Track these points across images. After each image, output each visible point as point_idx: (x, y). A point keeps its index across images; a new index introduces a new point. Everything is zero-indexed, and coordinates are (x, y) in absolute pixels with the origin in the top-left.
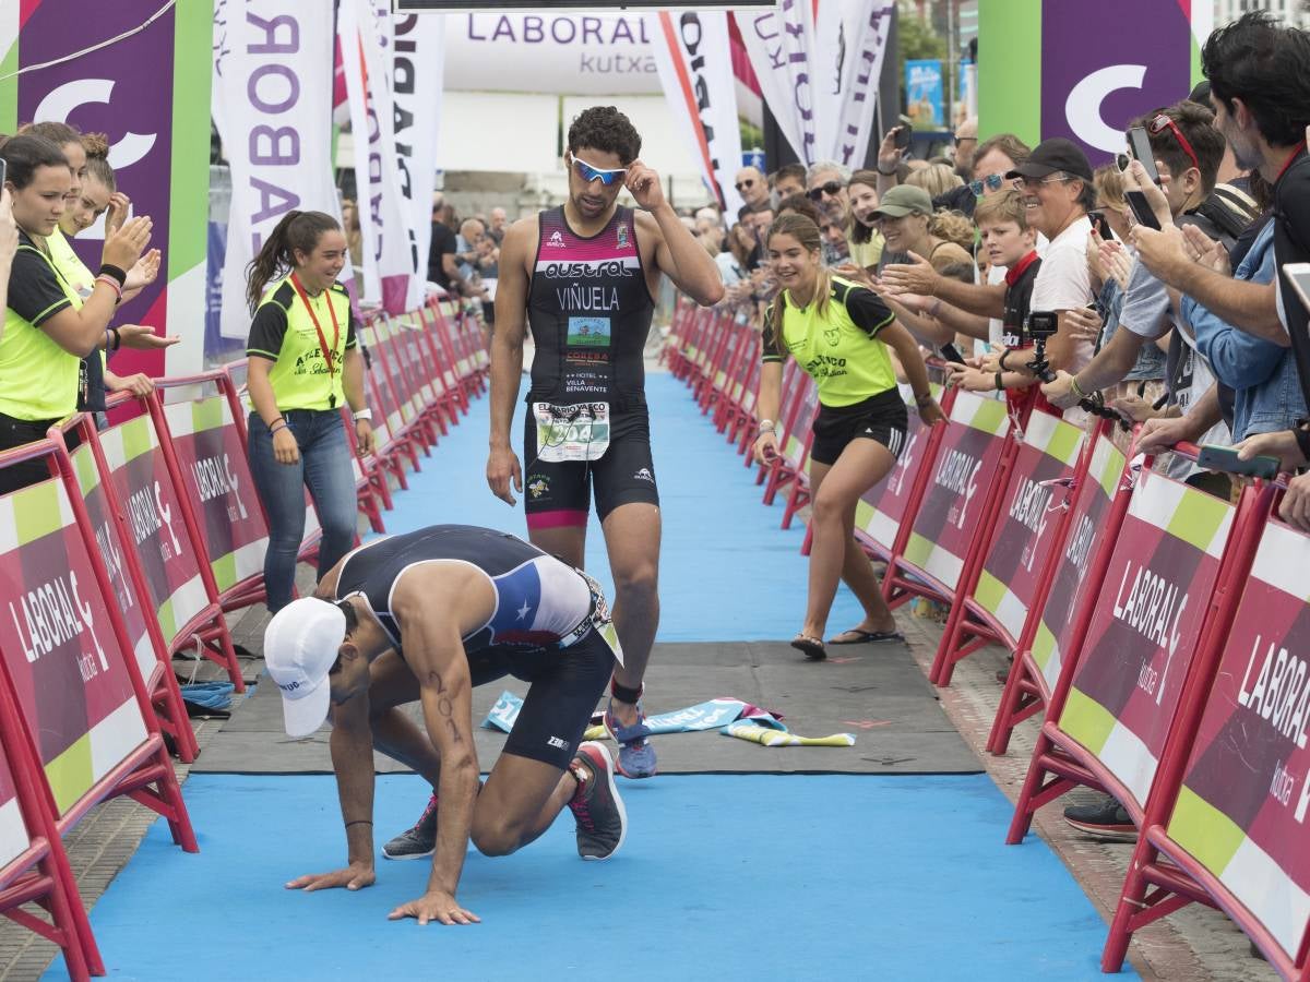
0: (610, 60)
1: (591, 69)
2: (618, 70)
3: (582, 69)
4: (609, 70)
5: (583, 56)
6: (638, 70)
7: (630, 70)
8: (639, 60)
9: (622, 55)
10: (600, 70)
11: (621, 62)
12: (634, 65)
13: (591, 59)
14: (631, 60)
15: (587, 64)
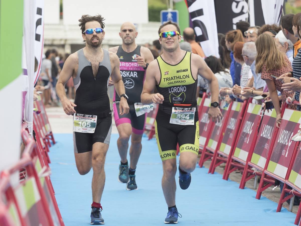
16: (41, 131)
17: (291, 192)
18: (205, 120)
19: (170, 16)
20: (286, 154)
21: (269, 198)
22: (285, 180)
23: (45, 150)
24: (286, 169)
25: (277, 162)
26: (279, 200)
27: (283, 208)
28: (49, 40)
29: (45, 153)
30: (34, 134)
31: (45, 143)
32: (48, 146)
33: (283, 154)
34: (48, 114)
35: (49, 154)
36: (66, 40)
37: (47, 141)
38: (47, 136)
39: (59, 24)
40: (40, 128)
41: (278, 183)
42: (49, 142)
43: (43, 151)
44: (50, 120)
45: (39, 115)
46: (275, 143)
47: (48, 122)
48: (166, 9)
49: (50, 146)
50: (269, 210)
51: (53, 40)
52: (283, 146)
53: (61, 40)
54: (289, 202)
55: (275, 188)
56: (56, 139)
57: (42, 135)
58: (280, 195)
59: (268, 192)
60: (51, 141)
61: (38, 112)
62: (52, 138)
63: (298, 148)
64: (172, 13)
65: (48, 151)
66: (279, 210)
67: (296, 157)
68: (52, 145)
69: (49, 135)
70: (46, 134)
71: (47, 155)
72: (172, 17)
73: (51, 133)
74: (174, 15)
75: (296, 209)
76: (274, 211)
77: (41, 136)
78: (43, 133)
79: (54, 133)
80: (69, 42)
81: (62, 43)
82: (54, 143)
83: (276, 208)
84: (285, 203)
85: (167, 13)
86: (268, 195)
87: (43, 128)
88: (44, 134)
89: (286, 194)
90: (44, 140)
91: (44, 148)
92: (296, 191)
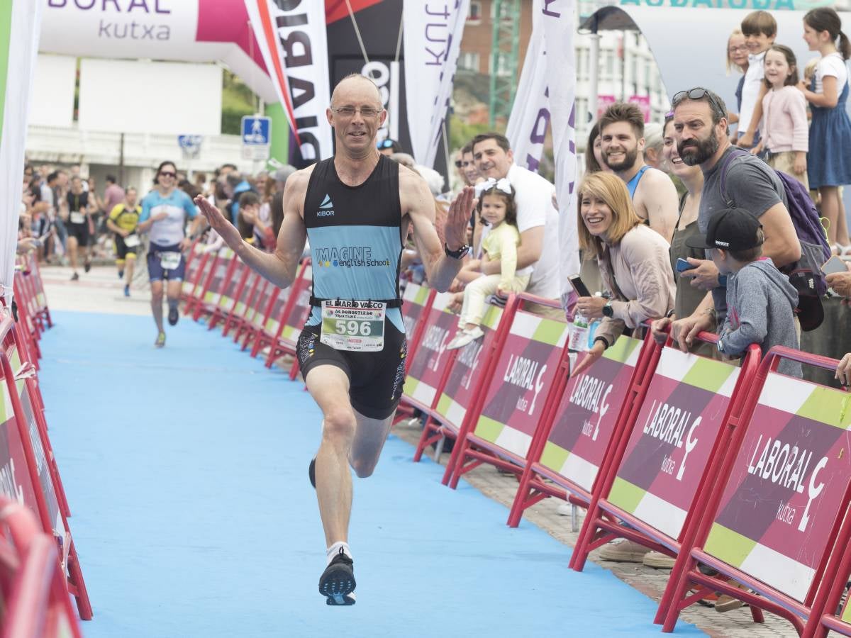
0: (126, 27)
1: (108, 35)
2: (133, 36)
3: (100, 34)
4: (124, 36)
5: (101, 22)
6: (151, 37)
7: (144, 37)
8: (152, 27)
9: (137, 23)
10: (116, 35)
11: (136, 29)
12: (148, 32)
13: (109, 25)
14: (145, 27)
15: (105, 29)
16: (29, 305)
17: (440, 431)
18: (304, 301)
19: (257, 125)
20: (435, 366)
21: (403, 439)
22: (430, 410)
23: (33, 337)
24: (433, 391)
25: (420, 379)
26: (418, 442)
27: (424, 456)
28: (54, 154)
29: (32, 342)
30: (14, 307)
31: (35, 325)
32: (40, 330)
33: (430, 366)
34: (43, 276)
35: (41, 344)
36: (82, 156)
37: (38, 321)
38: (39, 314)
39: (74, 129)
40: (29, 299)
41: (418, 413)
42: (41, 325)
43: (30, 338)
44: (46, 287)
45: (28, 277)
46: (419, 346)
47: (41, 290)
48: (252, 114)
49: (43, 330)
50: (400, 458)
51: (61, 155)
52: (431, 354)
53: (74, 155)
54: (434, 445)
55: (413, 422)
56: (54, 319)
57: (31, 311)
58: (421, 435)
59: (401, 428)
60: (45, 322)
61: (26, 273)
62: (48, 318)
63: (455, 357)
64: (261, 121)
65: (39, 338)
66: (418, 459)
67: (452, 372)
68: (46, 329)
69: (43, 312)
70: (37, 310)
71: (36, 346)
72: (261, 127)
73: (46, 308)
74: (264, 124)
75: (447, 459)
76: (410, 460)
77: (29, 313)
78: (32, 308)
79: (51, 309)
80: (87, 160)
81: (76, 160)
82: (50, 325)
83: (413, 455)
84: (429, 448)
85: (252, 121)
86: (401, 433)
87: (34, 300)
88: (34, 310)
89: (431, 433)
90: (33, 319)
91: (33, 334)
92: (448, 429)
